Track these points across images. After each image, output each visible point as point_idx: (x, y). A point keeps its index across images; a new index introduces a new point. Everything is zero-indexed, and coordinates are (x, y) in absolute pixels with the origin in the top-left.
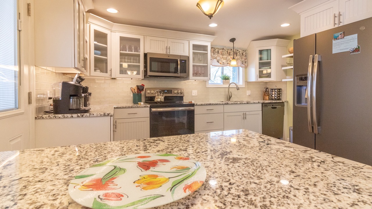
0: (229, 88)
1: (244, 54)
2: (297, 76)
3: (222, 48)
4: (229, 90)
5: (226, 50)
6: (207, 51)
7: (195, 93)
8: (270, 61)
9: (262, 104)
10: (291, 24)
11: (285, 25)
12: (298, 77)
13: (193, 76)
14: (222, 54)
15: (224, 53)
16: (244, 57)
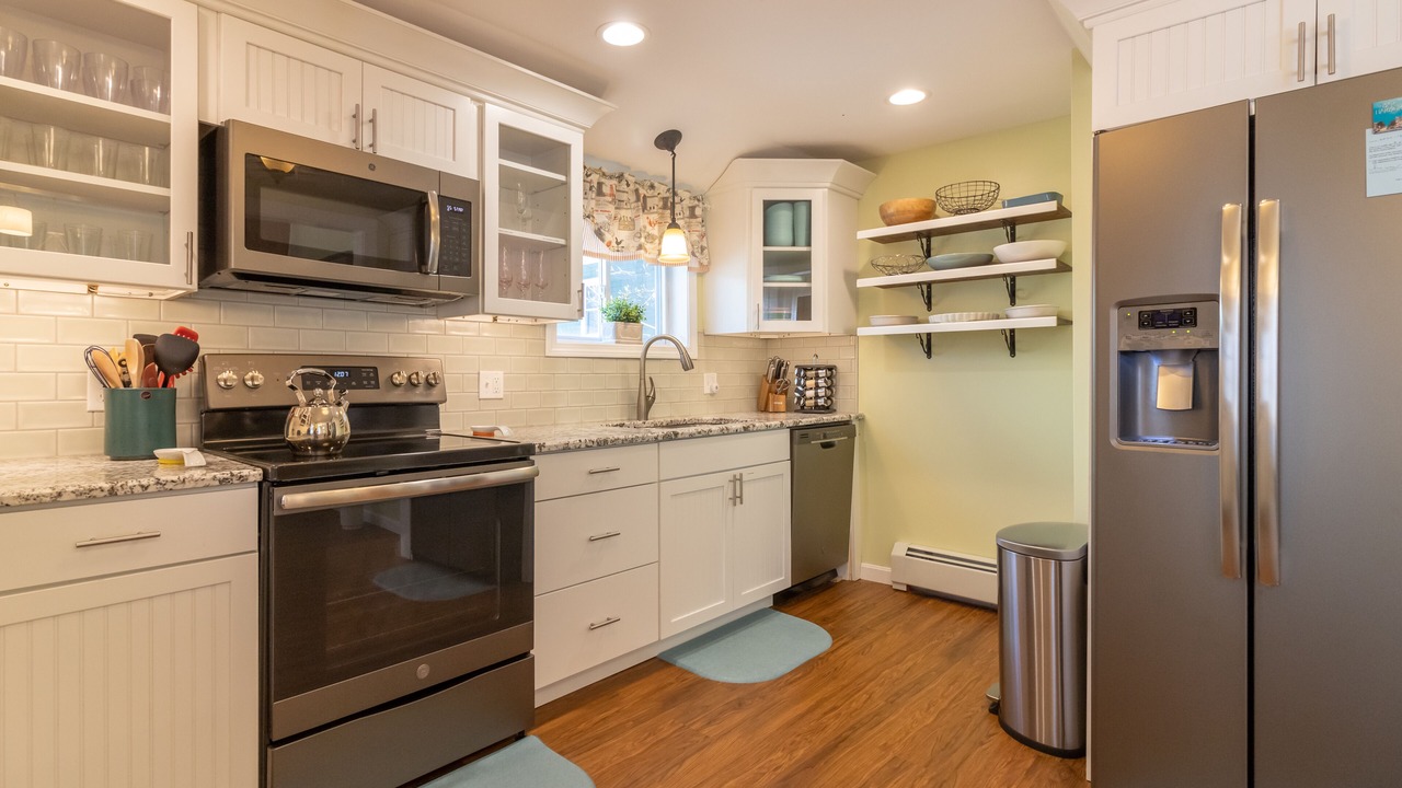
0: (645, 359)
1: (698, 211)
2: (1122, 305)
3: (615, 171)
4: (643, 370)
5: (632, 187)
6: (567, 172)
7: (493, 383)
8: (805, 249)
9: (793, 430)
10: (929, 95)
11: (908, 97)
12: (1133, 313)
13: (500, 296)
14: (618, 204)
15: (624, 197)
16: (699, 228)
